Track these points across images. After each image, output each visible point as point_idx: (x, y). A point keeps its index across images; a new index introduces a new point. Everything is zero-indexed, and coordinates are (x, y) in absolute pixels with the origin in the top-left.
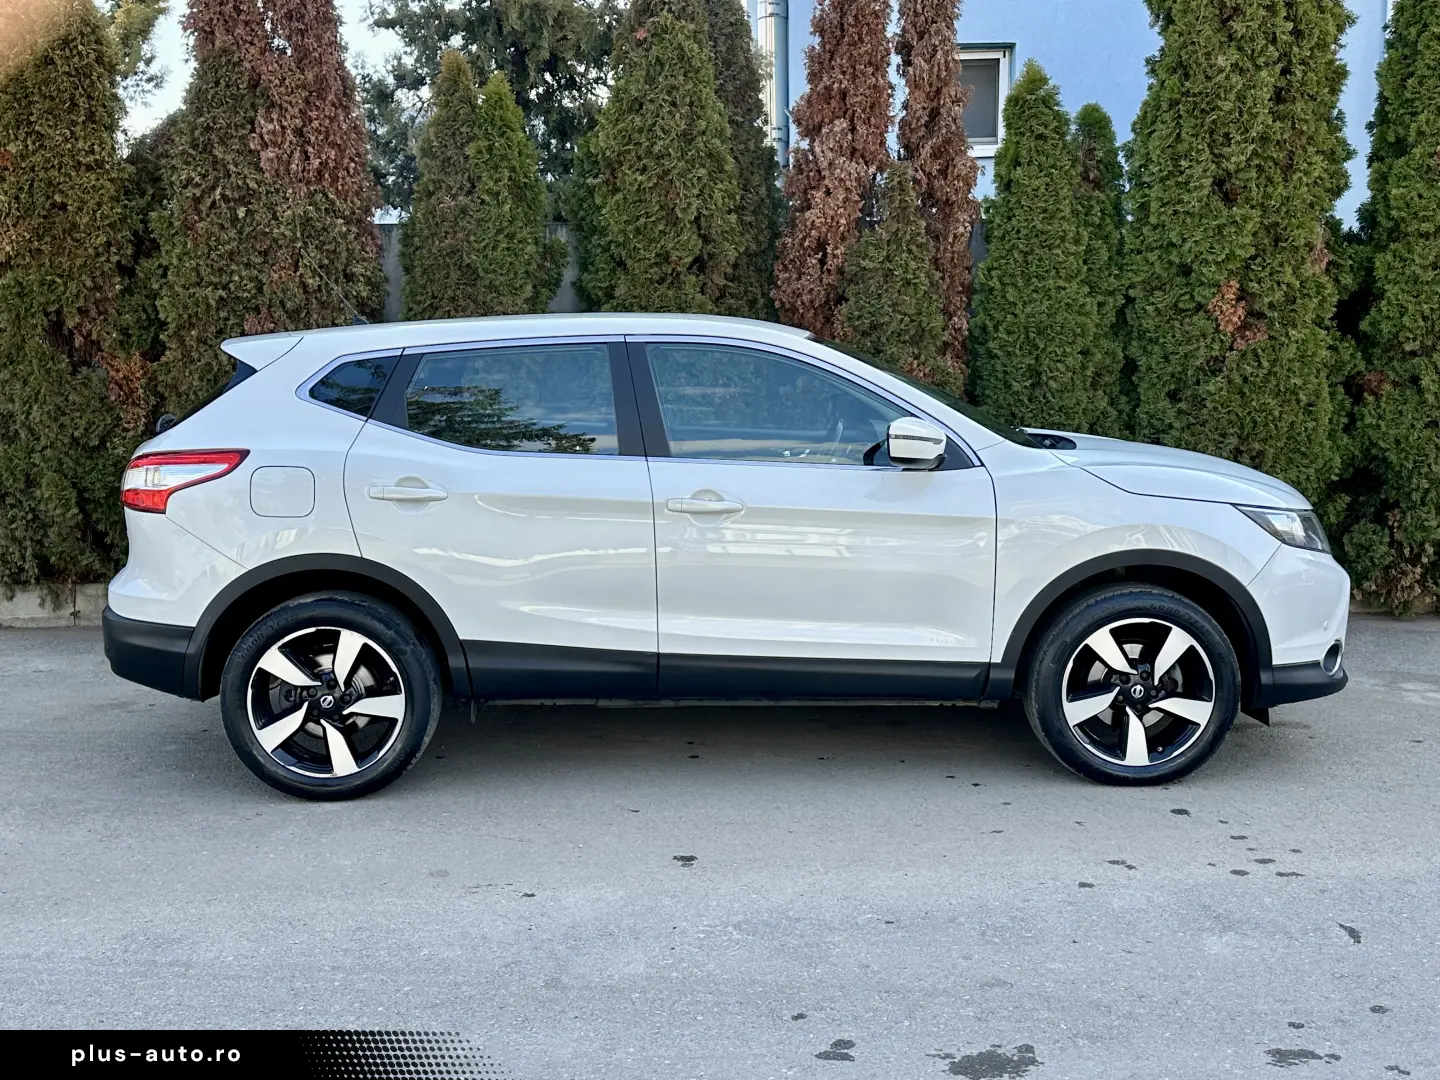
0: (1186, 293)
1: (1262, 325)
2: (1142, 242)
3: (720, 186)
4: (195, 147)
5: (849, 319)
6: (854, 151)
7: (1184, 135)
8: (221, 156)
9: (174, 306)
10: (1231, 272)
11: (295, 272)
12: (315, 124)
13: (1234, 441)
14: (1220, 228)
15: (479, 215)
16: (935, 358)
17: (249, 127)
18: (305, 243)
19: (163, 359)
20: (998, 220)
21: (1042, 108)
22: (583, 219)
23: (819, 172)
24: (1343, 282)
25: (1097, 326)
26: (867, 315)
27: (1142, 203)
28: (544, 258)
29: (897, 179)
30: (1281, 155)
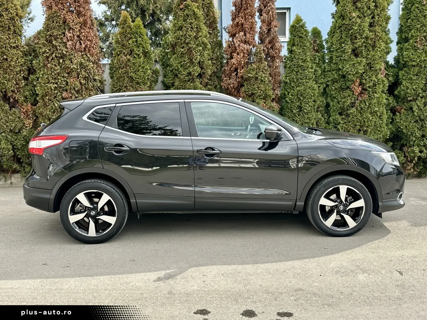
0: (344, 83)
1: (366, 92)
2: (331, 68)
3: (206, 52)
4: (47, 41)
5: (245, 92)
6: (246, 41)
7: (343, 36)
8: (55, 44)
9: (41, 89)
10: (357, 77)
11: (78, 79)
12: (83, 34)
13: (358, 127)
14: (354, 64)
15: (133, 61)
16: (270, 103)
17: (63, 35)
18: (81, 70)
19: (38, 105)
20: (288, 62)
21: (301, 28)
22: (164, 62)
23: (235, 48)
24: (390, 79)
25: (318, 93)
26: (250, 91)
27: (331, 57)
28: (153, 74)
29: (258, 50)
30: (372, 42)
